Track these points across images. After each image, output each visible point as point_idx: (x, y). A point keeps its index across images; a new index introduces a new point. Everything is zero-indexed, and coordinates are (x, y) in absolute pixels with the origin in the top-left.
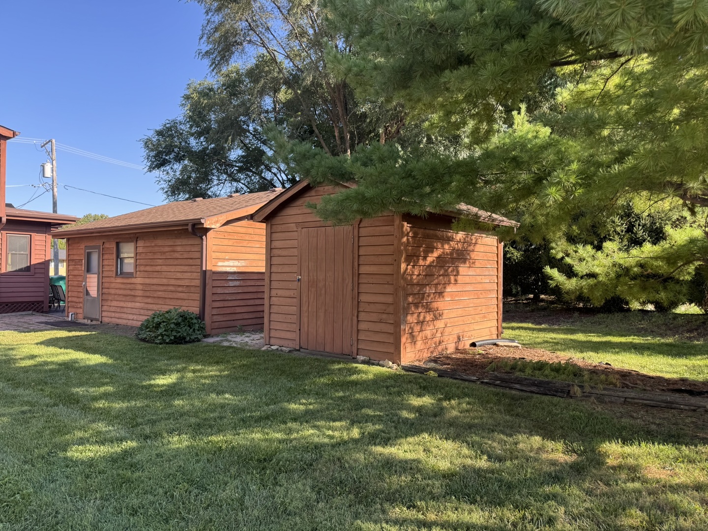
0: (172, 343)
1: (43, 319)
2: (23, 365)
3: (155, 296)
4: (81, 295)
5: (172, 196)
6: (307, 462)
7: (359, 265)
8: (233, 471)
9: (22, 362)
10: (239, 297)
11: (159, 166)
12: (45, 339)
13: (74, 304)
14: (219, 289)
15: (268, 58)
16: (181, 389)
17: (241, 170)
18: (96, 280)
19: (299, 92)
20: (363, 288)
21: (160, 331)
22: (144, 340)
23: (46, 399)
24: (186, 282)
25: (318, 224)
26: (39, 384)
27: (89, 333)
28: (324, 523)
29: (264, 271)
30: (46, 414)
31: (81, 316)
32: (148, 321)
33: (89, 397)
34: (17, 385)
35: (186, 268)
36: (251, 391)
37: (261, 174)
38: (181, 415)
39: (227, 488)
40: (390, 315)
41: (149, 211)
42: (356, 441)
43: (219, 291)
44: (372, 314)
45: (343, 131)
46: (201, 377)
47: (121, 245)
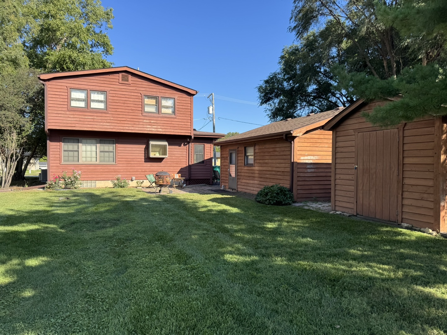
0: (275, 205)
1: (210, 188)
2: (203, 210)
3: (265, 177)
4: (227, 176)
5: (273, 118)
6: (364, 287)
7: (403, 157)
8: (314, 283)
9: (202, 209)
10: (314, 179)
11: (266, 102)
12: (211, 198)
13: (224, 181)
14: (301, 173)
15: (335, 21)
16: (281, 231)
17: (315, 98)
18: (234, 168)
19: (356, 40)
20: (407, 174)
21: (268, 197)
22: (259, 202)
23: (214, 228)
24: (282, 170)
25: (371, 129)
26: (210, 221)
27: (232, 196)
28: (376, 326)
29: (331, 162)
30: (214, 236)
31: (227, 187)
32: (261, 191)
33: (233, 230)
34: (201, 220)
35: (282, 161)
36: (323, 238)
37: (329, 99)
38: (282, 246)
39: (311, 292)
40: (431, 195)
41: (261, 129)
42: (401, 280)
43: (302, 175)
44: (414, 193)
45: (390, 61)
46: (292, 226)
47: (247, 148)
